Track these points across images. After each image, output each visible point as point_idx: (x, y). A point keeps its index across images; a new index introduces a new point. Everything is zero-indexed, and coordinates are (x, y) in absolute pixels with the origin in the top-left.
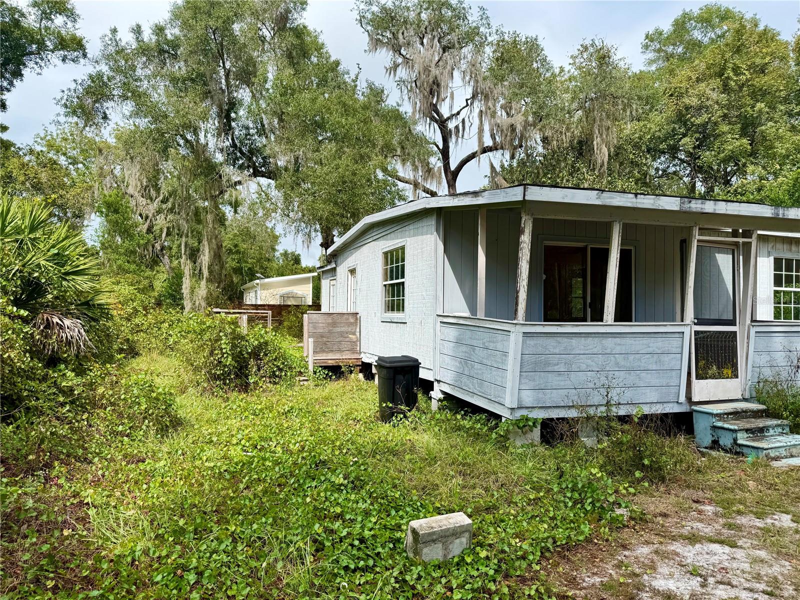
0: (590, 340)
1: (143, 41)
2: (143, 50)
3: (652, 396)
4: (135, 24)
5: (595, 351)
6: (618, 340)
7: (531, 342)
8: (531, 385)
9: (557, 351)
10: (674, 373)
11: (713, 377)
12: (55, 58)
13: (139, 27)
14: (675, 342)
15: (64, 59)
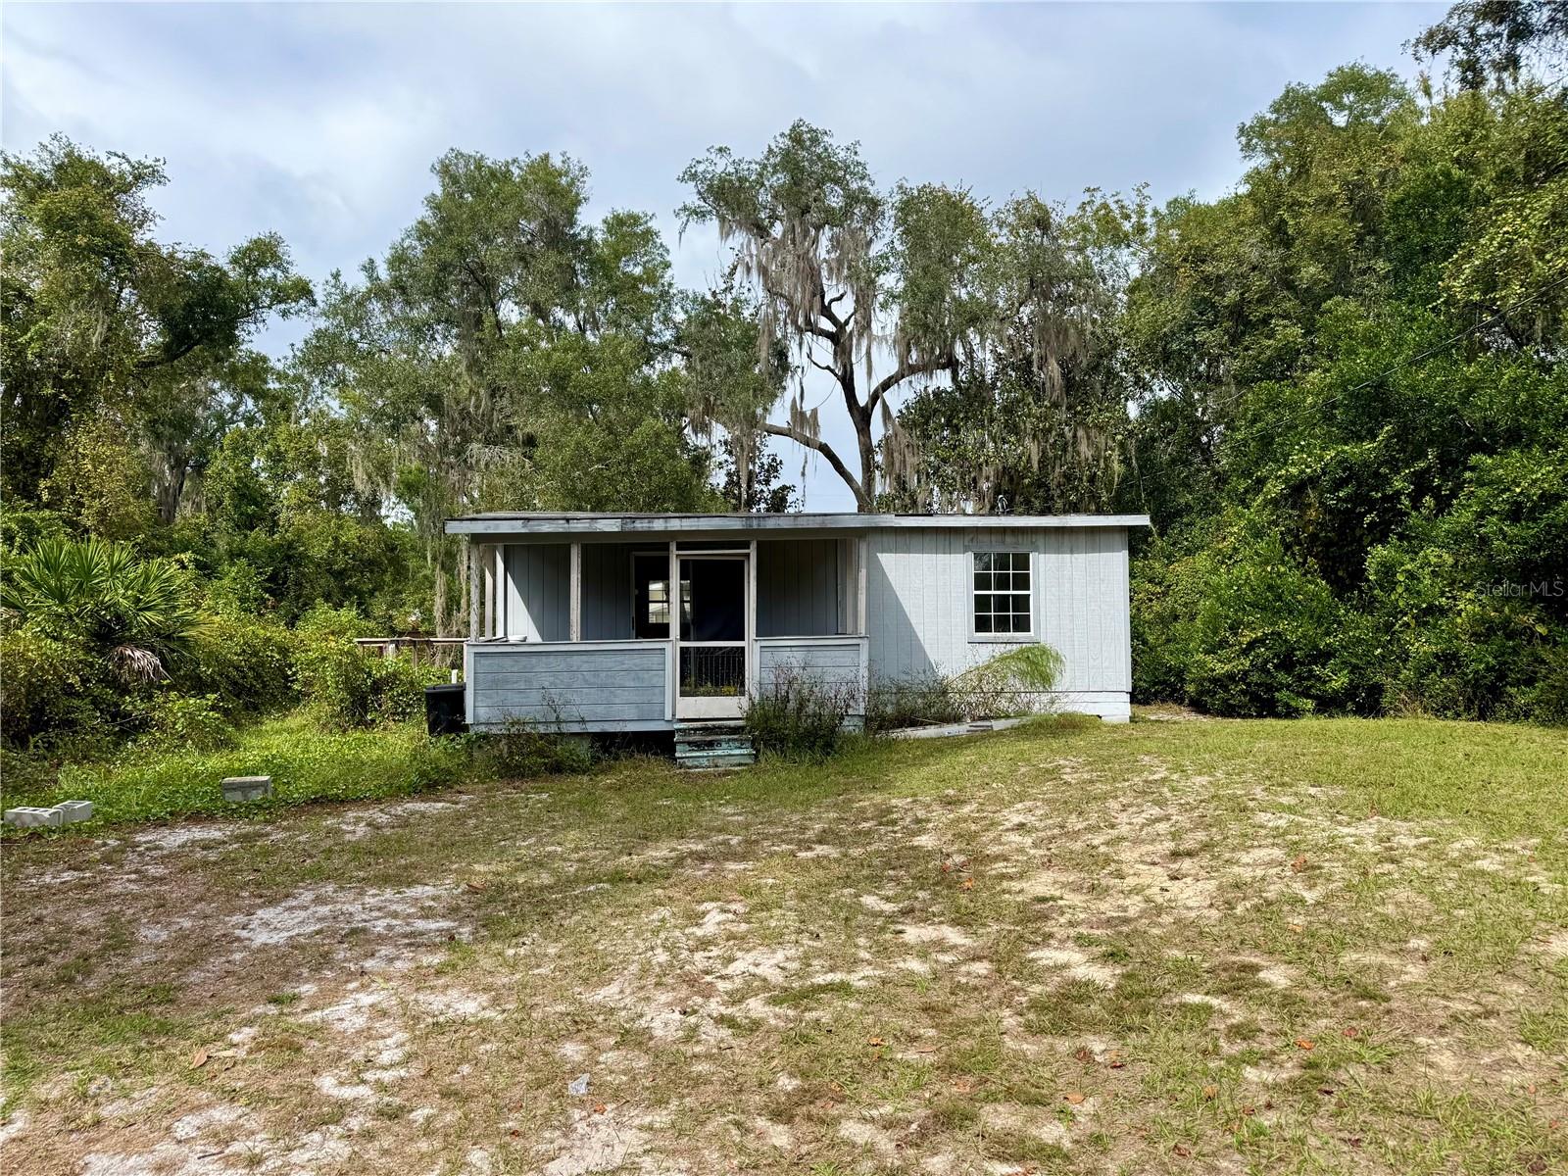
0: (551, 659)
1: (378, 278)
2: (379, 292)
3: (630, 712)
4: (366, 259)
5: (559, 668)
6: (584, 658)
7: (483, 661)
8: (489, 702)
9: (515, 669)
10: (657, 690)
11: (708, 694)
12: (272, 316)
13: (372, 261)
14: (656, 659)
15: (285, 314)
